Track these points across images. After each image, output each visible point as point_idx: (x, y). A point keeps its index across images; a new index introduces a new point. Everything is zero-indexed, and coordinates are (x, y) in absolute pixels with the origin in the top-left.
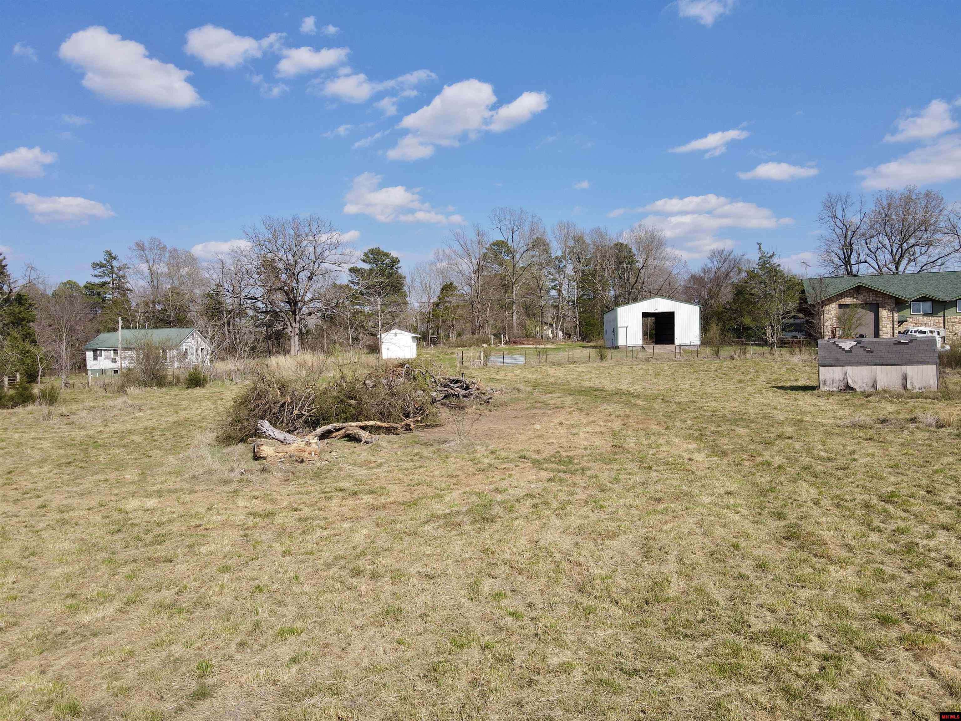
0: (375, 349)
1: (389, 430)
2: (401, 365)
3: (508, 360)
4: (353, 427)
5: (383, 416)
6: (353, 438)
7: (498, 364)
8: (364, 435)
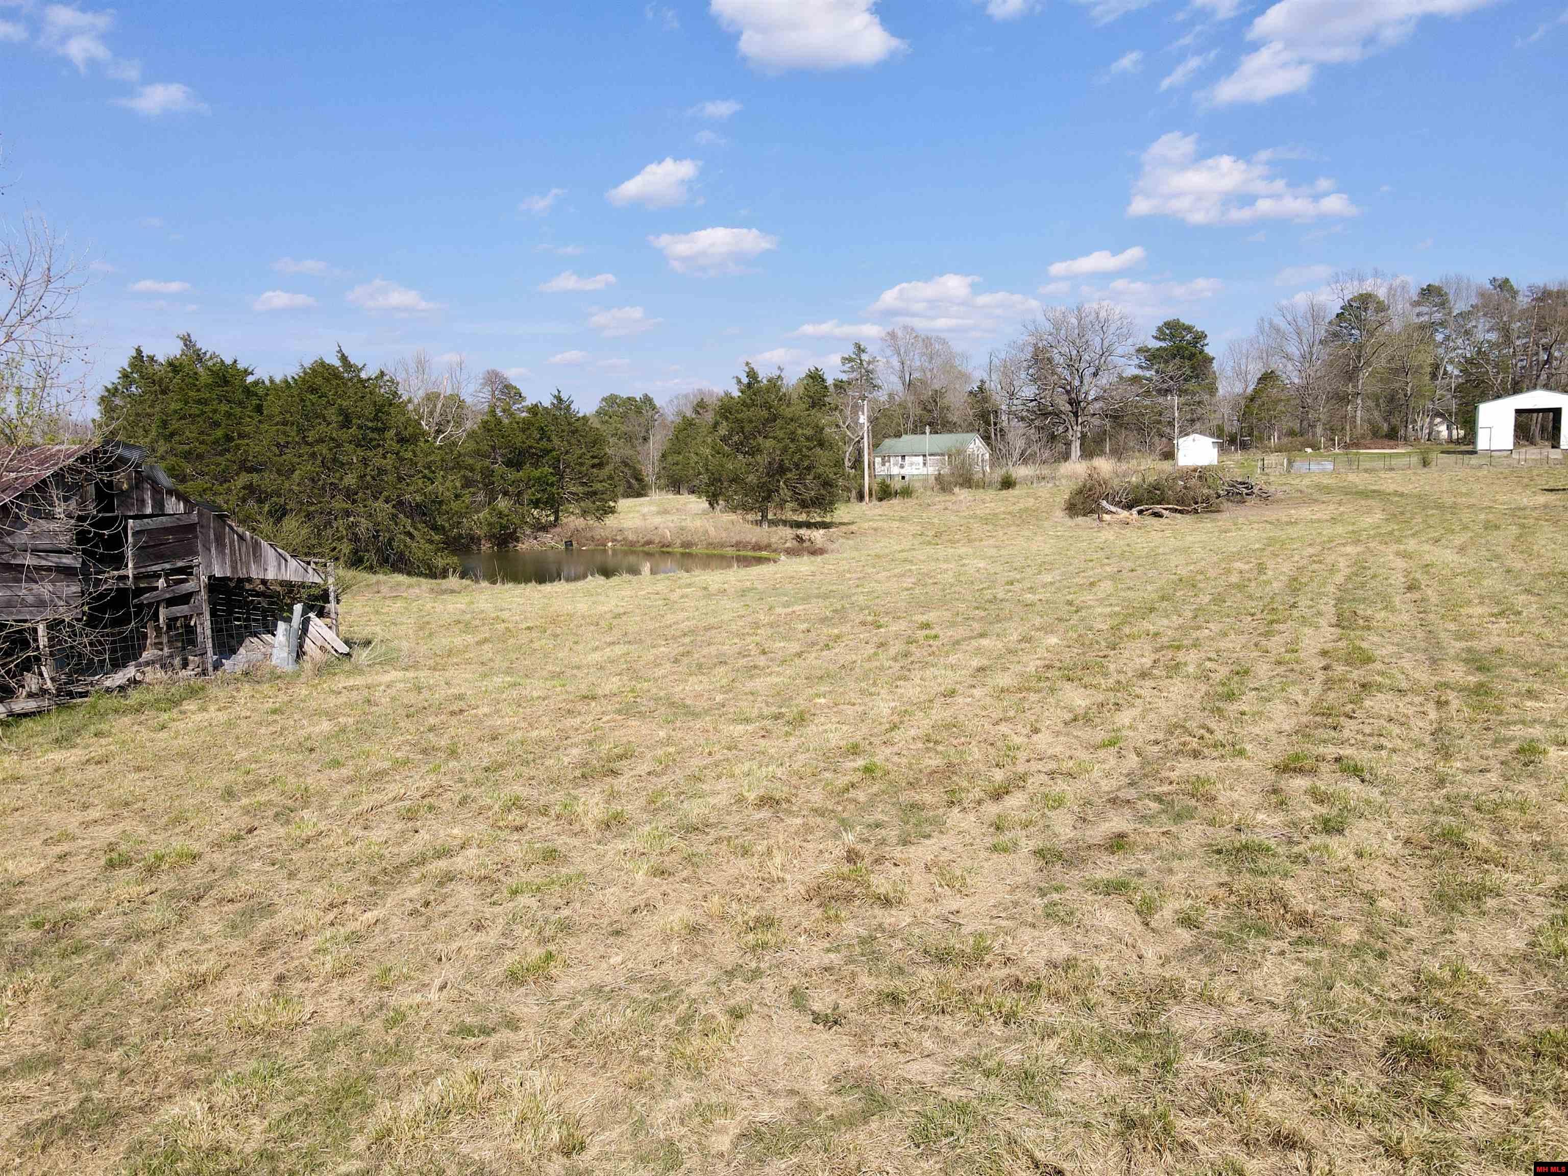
0: (1169, 455)
1: (1181, 512)
2: (1195, 470)
3: (1313, 467)
4: (1158, 508)
5: (1178, 502)
6: (1157, 515)
7: (1303, 471)
8: (1166, 513)
